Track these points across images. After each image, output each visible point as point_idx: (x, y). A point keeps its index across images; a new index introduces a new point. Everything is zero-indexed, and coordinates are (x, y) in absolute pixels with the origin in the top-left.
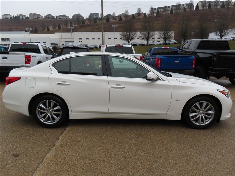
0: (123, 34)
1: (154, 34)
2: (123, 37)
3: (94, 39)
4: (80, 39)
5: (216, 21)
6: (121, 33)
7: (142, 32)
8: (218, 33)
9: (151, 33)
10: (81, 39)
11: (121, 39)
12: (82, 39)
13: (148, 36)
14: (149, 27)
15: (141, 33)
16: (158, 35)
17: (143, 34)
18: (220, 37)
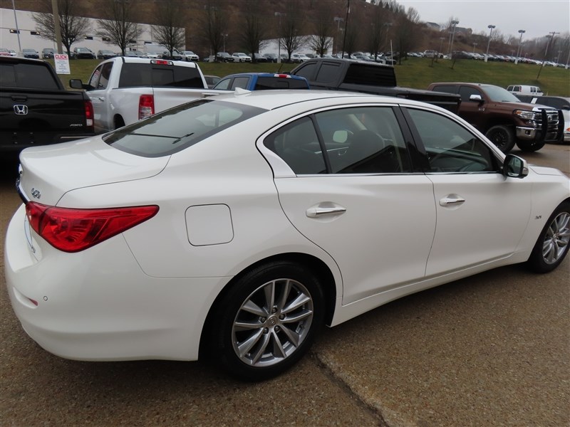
0: (44, 19)
1: (141, 31)
2: (44, 28)
5: (278, 16)
6: (36, 14)
7: (104, 21)
8: (283, 41)
9: (132, 27)
11: (33, 33)
13: (124, 33)
14: (124, 10)
15: (102, 23)
16: (151, 33)
17: (107, 27)
18: (286, 53)
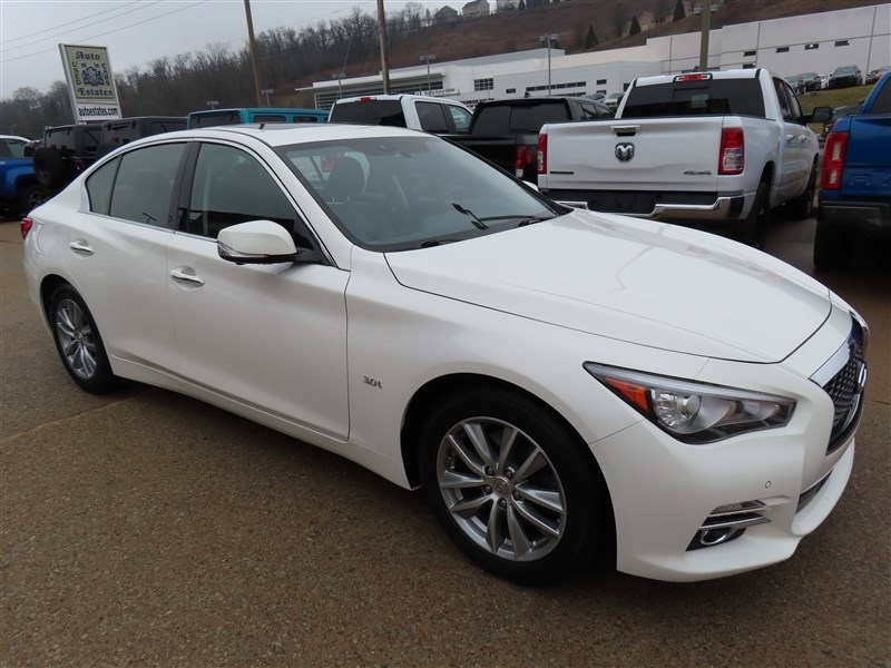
3: (816, 46)
4: (747, 54)
10: (752, 53)
12: (759, 52)
